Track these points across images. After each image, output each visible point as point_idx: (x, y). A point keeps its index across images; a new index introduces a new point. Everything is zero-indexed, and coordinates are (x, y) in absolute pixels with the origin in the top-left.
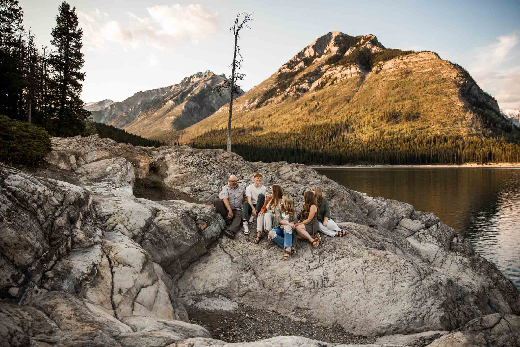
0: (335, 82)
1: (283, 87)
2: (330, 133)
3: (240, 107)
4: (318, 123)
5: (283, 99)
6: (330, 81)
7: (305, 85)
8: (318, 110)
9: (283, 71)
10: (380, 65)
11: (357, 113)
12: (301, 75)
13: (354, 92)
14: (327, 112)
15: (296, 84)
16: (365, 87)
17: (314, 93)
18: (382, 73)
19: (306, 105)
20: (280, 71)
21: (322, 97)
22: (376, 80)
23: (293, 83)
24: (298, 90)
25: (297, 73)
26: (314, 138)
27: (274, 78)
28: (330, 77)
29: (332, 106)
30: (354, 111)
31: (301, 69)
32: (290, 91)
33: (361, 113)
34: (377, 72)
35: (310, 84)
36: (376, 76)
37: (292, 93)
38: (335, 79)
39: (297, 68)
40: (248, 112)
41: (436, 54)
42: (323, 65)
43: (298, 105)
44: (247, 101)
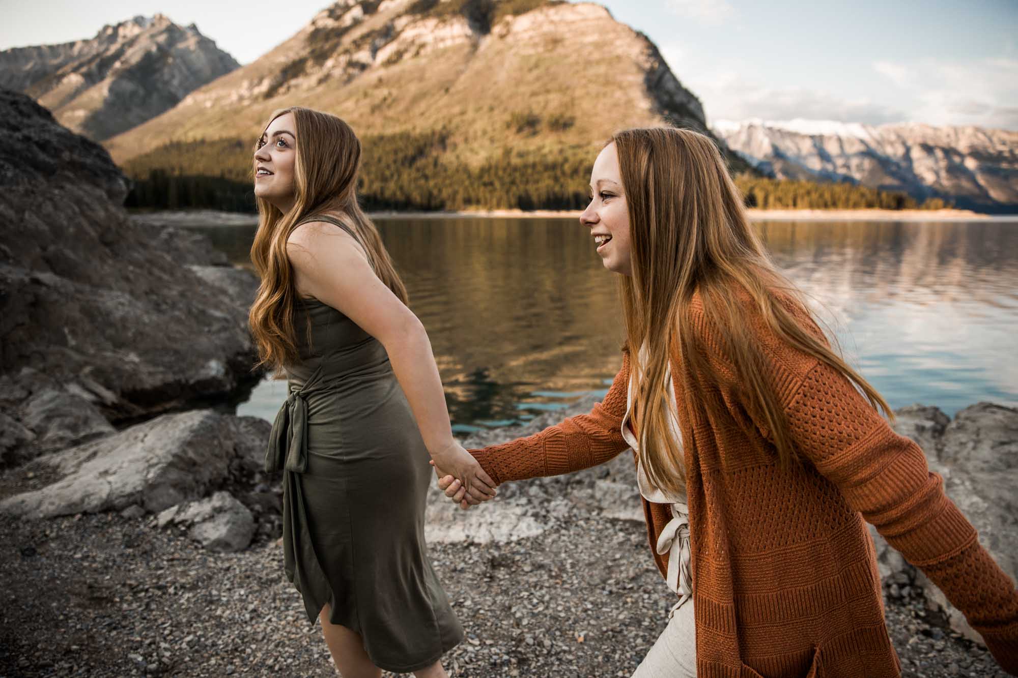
0: (423, 52)
1: (320, 57)
2: (411, 152)
3: (229, 95)
4: (389, 131)
5: (320, 82)
6: (413, 50)
7: (363, 56)
8: (389, 107)
9: (321, 24)
10: (507, 24)
11: (463, 113)
12: (357, 33)
13: (459, 73)
14: (407, 110)
15: (346, 52)
16: (477, 64)
17: (382, 72)
18: (510, 39)
19: (366, 95)
20: (314, 23)
21: (398, 81)
22: (500, 53)
23: (340, 49)
24: (351, 64)
25: (346, 30)
26: (380, 160)
27: (303, 37)
28: (413, 42)
29: (415, 100)
30: (456, 109)
31: (356, 23)
32: (334, 67)
33: (470, 115)
34: (502, 37)
35: (375, 51)
36: (500, 45)
37: (338, 72)
38: (423, 46)
39: (347, 19)
40: (249, 106)
41: (607, 10)
42: (399, 16)
43: (350, 95)
44: (245, 84)
